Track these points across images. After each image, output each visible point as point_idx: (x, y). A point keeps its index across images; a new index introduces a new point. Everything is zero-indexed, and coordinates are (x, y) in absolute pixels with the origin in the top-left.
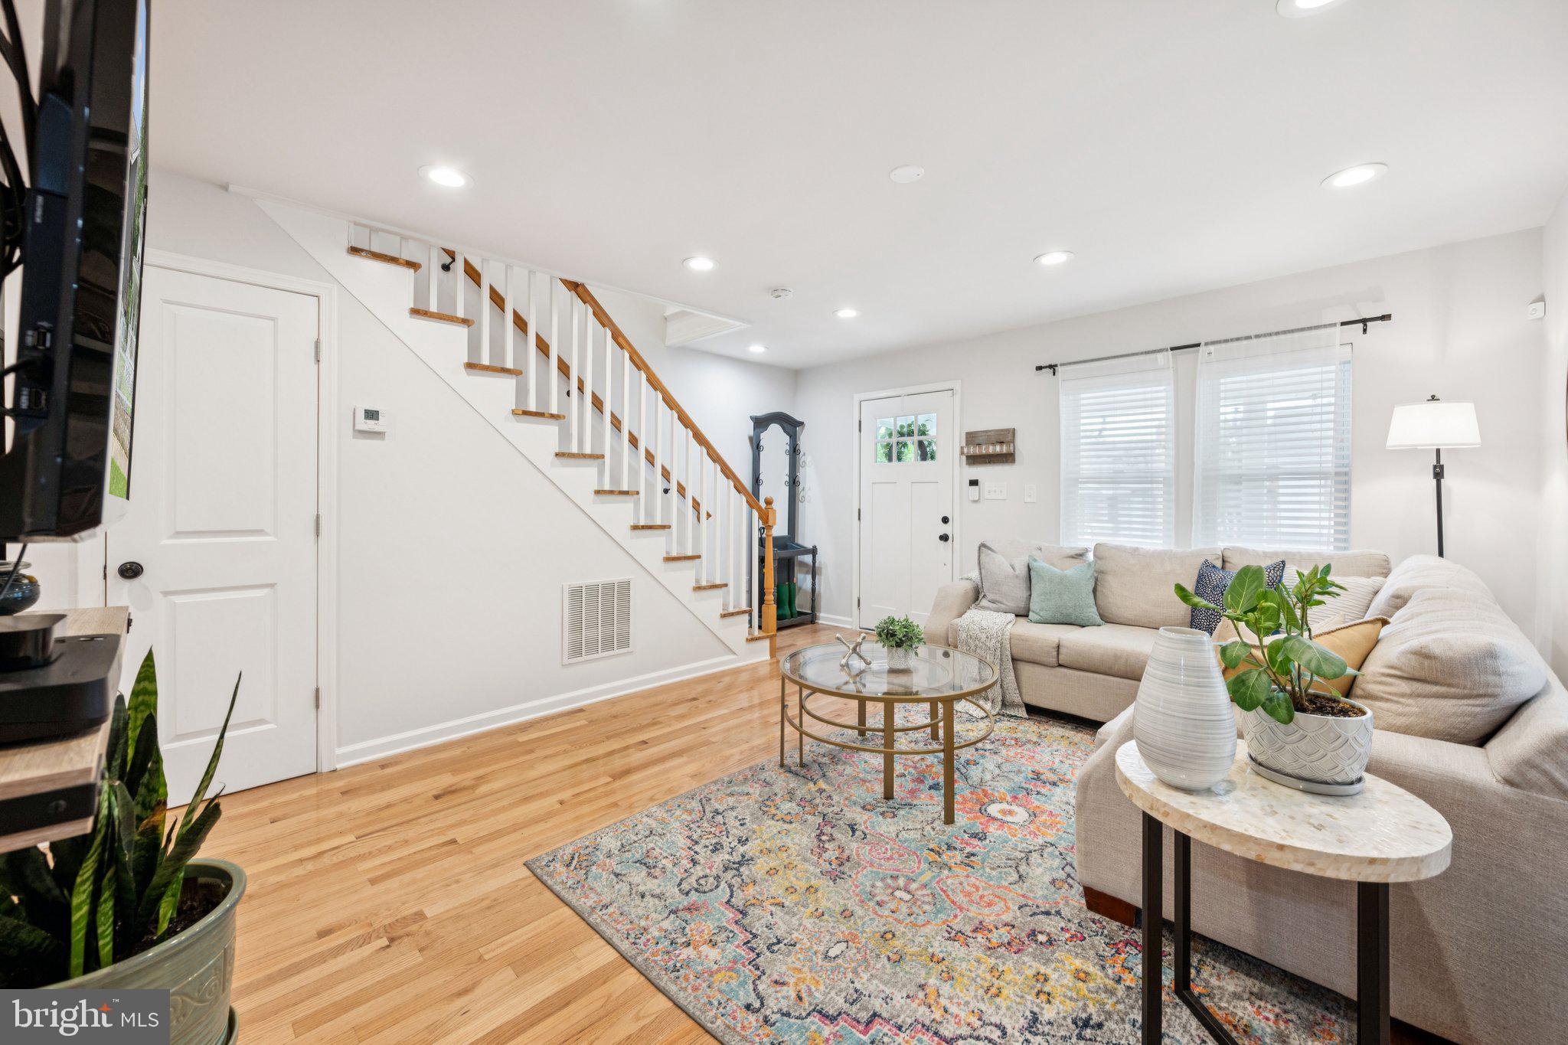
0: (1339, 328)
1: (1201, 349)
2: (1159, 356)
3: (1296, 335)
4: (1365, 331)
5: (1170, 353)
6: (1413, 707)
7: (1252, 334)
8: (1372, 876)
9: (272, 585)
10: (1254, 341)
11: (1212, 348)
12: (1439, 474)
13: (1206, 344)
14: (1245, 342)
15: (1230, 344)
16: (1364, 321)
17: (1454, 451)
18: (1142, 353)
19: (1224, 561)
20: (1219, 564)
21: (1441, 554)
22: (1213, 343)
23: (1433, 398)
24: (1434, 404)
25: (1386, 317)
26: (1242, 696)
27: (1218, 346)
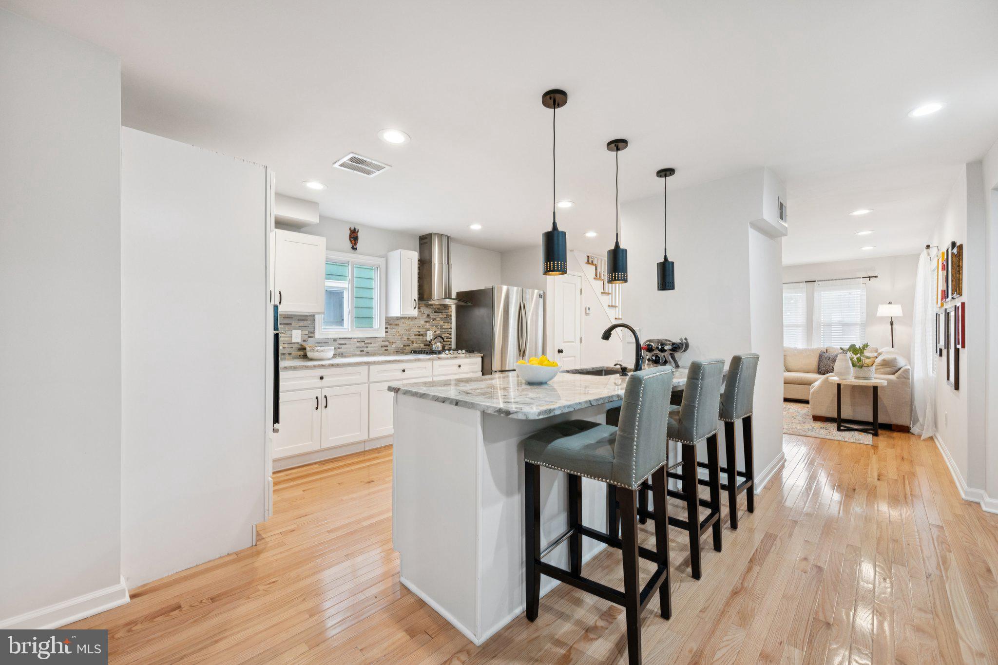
0: (862, 279)
1: (816, 282)
2: (801, 284)
3: (848, 280)
4: (870, 280)
5: (805, 283)
6: (882, 370)
7: (834, 279)
8: (875, 385)
9: (575, 357)
10: (834, 281)
11: (820, 282)
12: (892, 324)
13: (818, 281)
14: (831, 281)
15: (826, 282)
16: (870, 277)
17: (897, 317)
18: (794, 283)
19: (827, 351)
20: (825, 351)
21: (893, 347)
22: (820, 281)
23: (890, 303)
24: (890, 305)
25: (876, 277)
26: (854, 365)
27: (822, 282)
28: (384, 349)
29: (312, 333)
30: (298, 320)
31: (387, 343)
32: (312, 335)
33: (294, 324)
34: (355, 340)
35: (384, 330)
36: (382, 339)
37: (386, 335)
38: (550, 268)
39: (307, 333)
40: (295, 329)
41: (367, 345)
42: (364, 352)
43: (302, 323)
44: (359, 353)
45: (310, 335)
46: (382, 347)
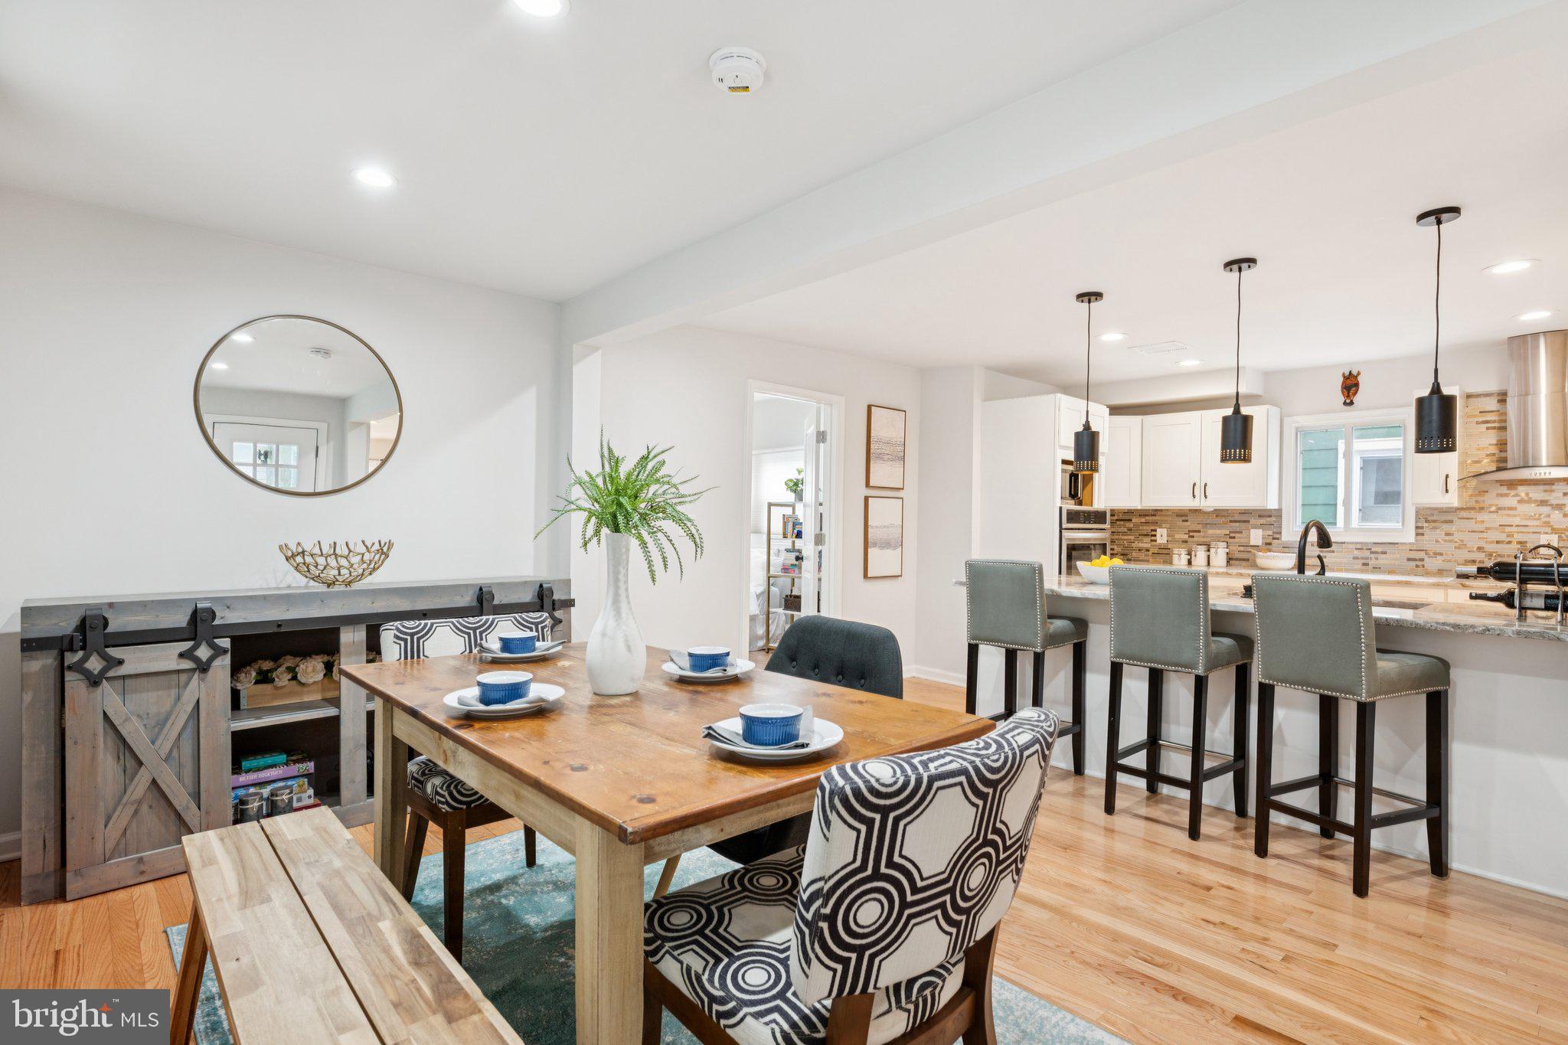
28: (1414, 564)
29: (1277, 533)
30: (1260, 516)
31: (1421, 555)
32: (1278, 536)
33: (1252, 521)
34: (1351, 546)
35: (1413, 532)
36: (1409, 547)
37: (1416, 540)
38: (1080, 468)
39: (1271, 533)
40: (1256, 527)
41: (1376, 556)
42: (1370, 567)
43: (1263, 521)
44: (1360, 566)
45: (1275, 536)
46: (1409, 560)
